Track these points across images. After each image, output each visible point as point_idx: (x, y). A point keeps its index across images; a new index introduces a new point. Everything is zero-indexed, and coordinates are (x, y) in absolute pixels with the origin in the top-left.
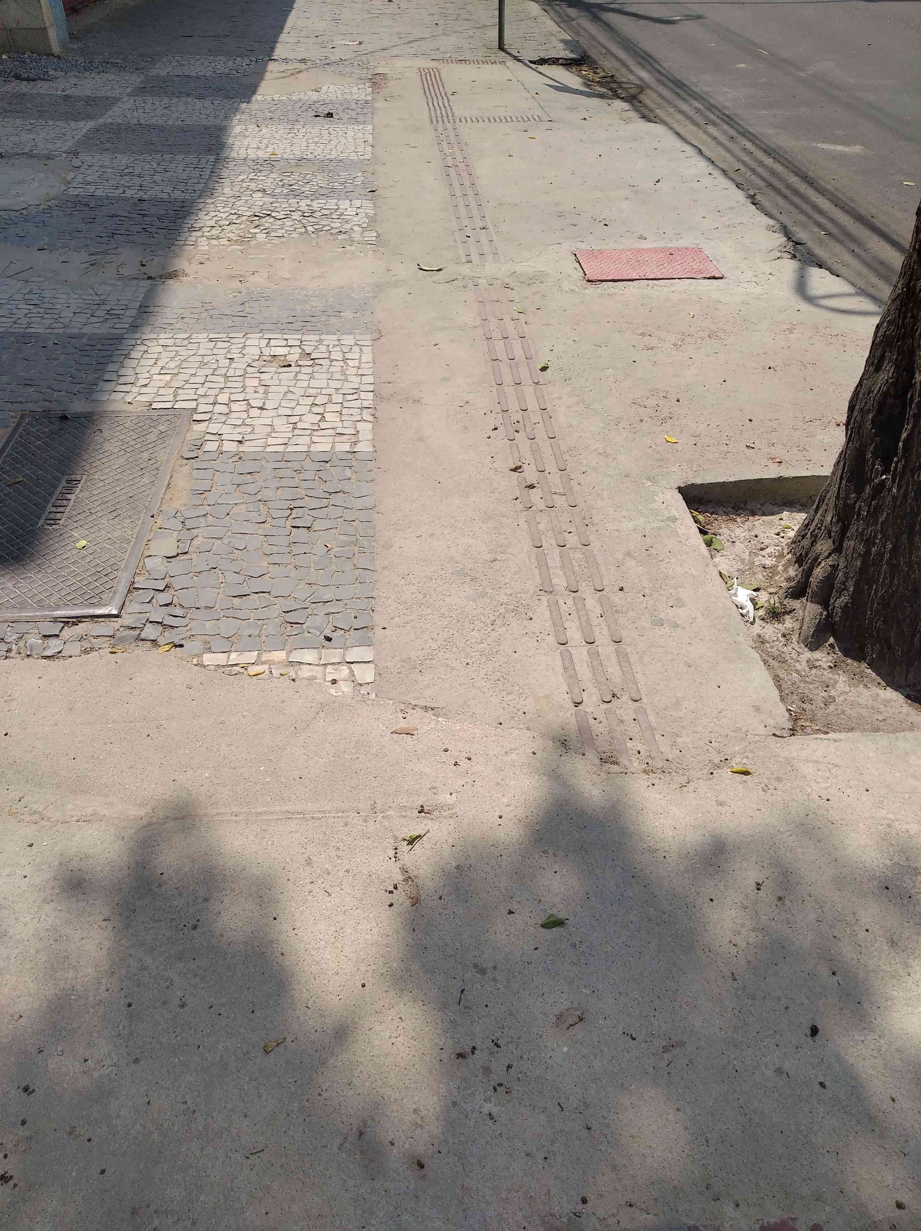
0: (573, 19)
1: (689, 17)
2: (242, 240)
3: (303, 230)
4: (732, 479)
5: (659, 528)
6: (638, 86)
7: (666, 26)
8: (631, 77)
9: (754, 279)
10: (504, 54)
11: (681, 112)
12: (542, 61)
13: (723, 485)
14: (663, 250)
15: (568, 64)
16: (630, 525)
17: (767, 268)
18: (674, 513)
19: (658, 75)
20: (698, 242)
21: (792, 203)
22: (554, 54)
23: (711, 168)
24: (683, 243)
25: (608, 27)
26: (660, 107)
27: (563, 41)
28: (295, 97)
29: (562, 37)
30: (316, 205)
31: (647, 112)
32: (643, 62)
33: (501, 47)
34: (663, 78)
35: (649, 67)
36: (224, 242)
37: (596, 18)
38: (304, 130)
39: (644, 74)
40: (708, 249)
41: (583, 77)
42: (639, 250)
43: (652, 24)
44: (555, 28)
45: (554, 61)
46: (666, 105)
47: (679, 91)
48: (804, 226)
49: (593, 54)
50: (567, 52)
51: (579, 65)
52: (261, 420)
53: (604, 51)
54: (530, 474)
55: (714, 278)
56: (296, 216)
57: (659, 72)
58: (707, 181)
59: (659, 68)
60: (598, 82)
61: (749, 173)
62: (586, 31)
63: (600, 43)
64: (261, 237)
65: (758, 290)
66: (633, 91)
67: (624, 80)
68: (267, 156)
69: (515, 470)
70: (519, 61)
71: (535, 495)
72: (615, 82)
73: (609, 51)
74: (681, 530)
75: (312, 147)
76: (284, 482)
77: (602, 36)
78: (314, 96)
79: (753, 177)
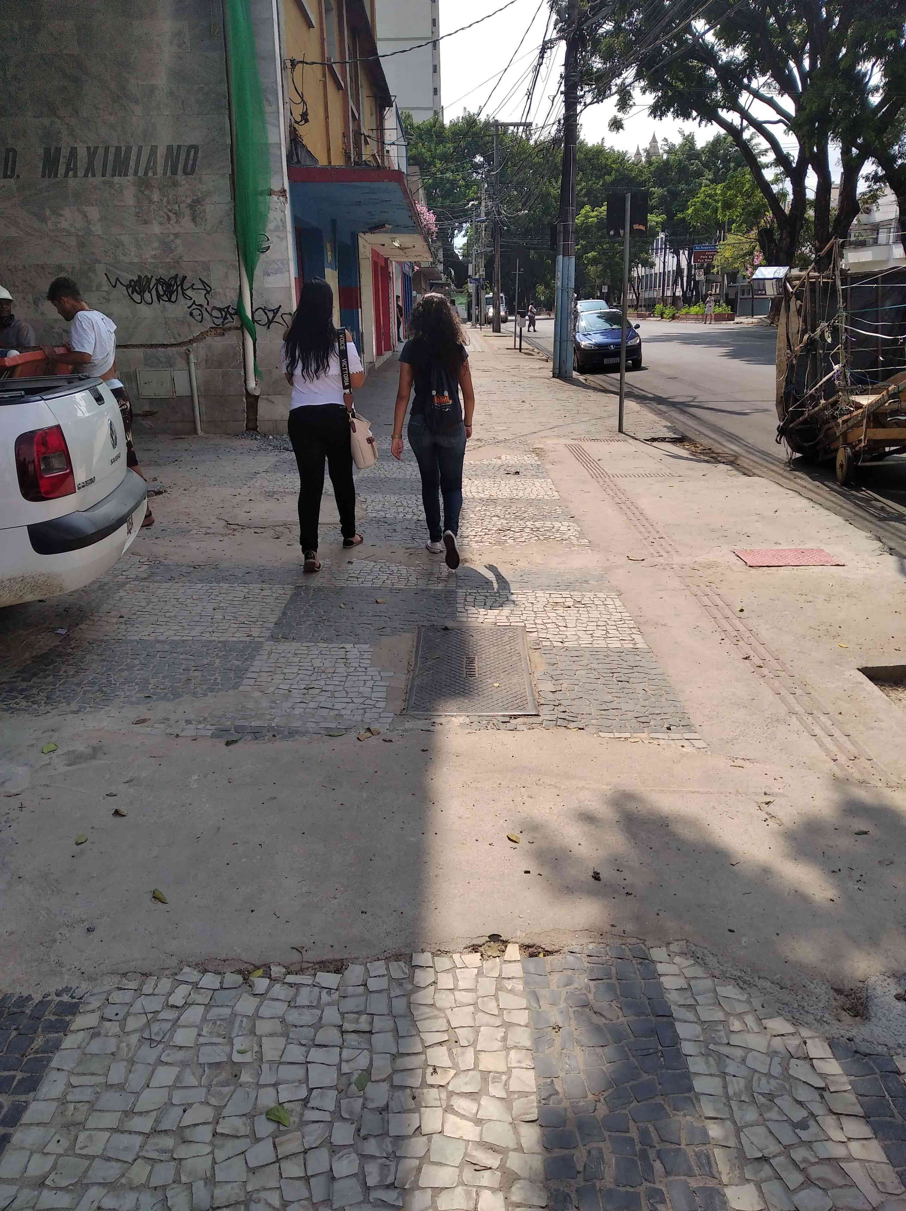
0: (666, 413)
1: (757, 411)
2: (499, 543)
3: (537, 538)
4: (892, 665)
5: (853, 687)
6: (733, 456)
7: (741, 416)
8: (726, 450)
9: (867, 566)
10: (624, 435)
11: (773, 471)
12: (654, 440)
13: (886, 668)
14: (796, 550)
15: (674, 441)
16: (833, 686)
17: (875, 560)
18: (859, 680)
19: (745, 448)
20: (819, 545)
21: (877, 525)
22: (661, 435)
23: (812, 504)
24: (809, 545)
25: (693, 416)
26: (754, 468)
27: (665, 426)
28: (485, 462)
29: (664, 424)
30: (537, 524)
31: (746, 472)
32: (731, 439)
33: (620, 430)
34: (750, 450)
35: (738, 443)
36: (487, 544)
37: (683, 412)
38: (503, 482)
39: (733, 447)
40: (828, 549)
41: (687, 449)
42: (778, 550)
43: (728, 415)
44: (656, 418)
45: (663, 440)
46: (758, 466)
47: (765, 457)
48: (890, 539)
49: (689, 434)
50: (670, 433)
51: (682, 442)
52: (570, 632)
53: (697, 433)
54: (757, 661)
55: (838, 565)
56: (527, 530)
57: (746, 446)
58: (812, 511)
59: (745, 443)
60: (700, 453)
61: (839, 508)
62: (680, 421)
63: (692, 428)
64: (510, 541)
65: (872, 572)
66: (732, 459)
67: (720, 451)
68: (488, 496)
69: (746, 658)
70: (636, 439)
71: (765, 671)
72: (713, 452)
73: (702, 433)
74: (868, 688)
75: (515, 492)
76: (599, 661)
77: (691, 423)
78: (499, 462)
79: (842, 510)
